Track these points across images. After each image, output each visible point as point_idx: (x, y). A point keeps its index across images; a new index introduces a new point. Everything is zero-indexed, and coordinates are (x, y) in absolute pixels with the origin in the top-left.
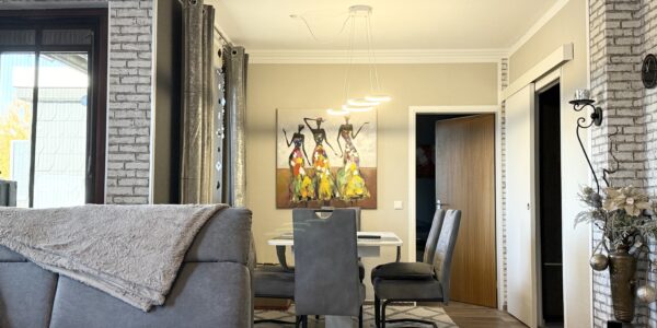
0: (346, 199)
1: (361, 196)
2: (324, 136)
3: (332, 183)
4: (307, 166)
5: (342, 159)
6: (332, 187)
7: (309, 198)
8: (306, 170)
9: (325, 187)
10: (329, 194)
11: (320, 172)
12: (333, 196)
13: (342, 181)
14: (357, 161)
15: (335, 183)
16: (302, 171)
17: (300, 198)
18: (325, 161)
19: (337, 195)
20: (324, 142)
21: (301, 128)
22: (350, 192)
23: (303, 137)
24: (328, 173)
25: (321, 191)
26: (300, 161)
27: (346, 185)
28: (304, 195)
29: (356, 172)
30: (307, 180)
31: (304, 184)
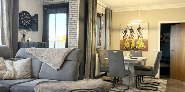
0: (139, 48)
1: (143, 47)
2: (133, 31)
3: (135, 44)
4: (128, 39)
5: (138, 37)
6: (135, 45)
7: (128, 48)
8: (128, 40)
11: (132, 41)
12: (135, 47)
13: (138, 43)
14: (142, 38)
15: (136, 44)
16: (126, 40)
17: (126, 48)
18: (133, 38)
19: (136, 47)
21: (127, 29)
22: (140, 46)
23: (127, 31)
24: (134, 41)
25: (132, 46)
26: (126, 38)
28: (127, 47)
29: (142, 41)
31: (127, 44)
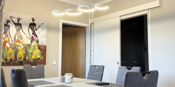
0: (31, 60)
1: (39, 59)
2: (21, 28)
3: (24, 52)
4: (11, 42)
5: (30, 40)
6: (24, 54)
7: (11, 60)
8: (10, 44)
9: (21, 54)
10: (23, 58)
11: (18, 46)
12: (25, 59)
13: (30, 51)
14: (38, 41)
15: (26, 52)
16: (8, 45)
17: (6, 60)
18: (21, 41)
19: (27, 58)
20: (21, 30)
21: (8, 21)
22: (33, 57)
23: (9, 26)
24: (22, 47)
25: (18, 56)
26: (7, 39)
27: (32, 53)
28: (9, 58)
29: (37, 47)
30: (11, 50)
31: (9, 52)
